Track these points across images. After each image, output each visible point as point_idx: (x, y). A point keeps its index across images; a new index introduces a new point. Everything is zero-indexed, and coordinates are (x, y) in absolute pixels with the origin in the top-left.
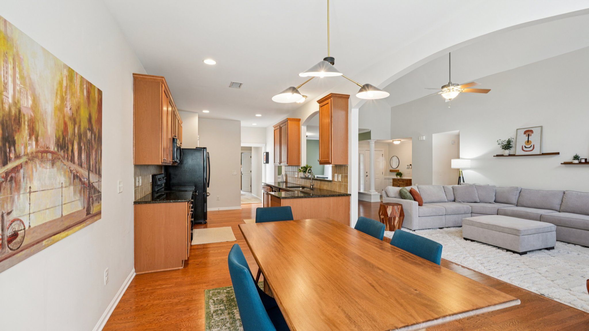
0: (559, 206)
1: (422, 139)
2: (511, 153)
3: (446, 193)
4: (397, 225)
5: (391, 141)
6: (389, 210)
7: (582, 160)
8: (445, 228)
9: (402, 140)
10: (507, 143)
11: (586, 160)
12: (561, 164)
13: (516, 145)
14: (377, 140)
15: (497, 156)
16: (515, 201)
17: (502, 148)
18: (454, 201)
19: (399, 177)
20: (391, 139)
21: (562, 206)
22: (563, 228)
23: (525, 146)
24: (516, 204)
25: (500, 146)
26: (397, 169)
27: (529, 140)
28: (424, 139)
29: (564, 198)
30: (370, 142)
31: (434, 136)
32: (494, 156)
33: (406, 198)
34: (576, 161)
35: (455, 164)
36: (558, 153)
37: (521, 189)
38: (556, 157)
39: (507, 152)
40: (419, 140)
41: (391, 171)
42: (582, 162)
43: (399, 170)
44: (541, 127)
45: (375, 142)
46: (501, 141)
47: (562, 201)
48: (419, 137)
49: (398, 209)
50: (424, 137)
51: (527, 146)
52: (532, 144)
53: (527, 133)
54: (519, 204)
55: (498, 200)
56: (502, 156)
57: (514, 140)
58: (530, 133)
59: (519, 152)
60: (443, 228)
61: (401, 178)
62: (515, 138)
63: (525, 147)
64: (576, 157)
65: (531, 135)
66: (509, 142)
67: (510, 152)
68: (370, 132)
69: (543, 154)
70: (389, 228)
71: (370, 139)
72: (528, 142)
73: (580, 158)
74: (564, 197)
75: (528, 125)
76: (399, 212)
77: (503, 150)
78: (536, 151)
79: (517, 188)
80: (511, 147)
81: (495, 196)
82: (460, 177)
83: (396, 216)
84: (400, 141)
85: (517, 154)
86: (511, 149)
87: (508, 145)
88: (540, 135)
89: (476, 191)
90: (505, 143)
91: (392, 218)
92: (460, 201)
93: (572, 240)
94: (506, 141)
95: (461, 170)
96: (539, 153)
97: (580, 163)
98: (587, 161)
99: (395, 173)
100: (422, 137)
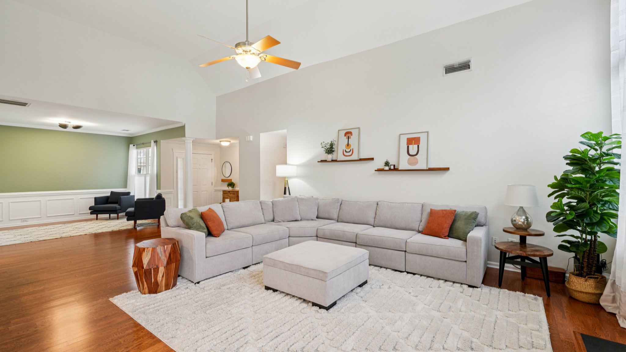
0: (374, 219)
1: (249, 140)
2: (334, 159)
3: (263, 211)
4: (162, 280)
5: (218, 141)
6: (147, 256)
7: (391, 166)
8: (252, 266)
9: (232, 141)
10: (329, 146)
11: (394, 166)
12: (375, 170)
13: (338, 148)
14: (196, 139)
15: (322, 161)
16: (335, 216)
17: (325, 152)
18: (273, 221)
19: (230, 188)
20: (217, 139)
21: (376, 219)
22: (377, 249)
23: (345, 150)
24: (337, 219)
25: (323, 149)
26: (230, 178)
27: (349, 143)
28: (251, 139)
29: (377, 210)
30: (186, 141)
31: (262, 135)
32: (318, 162)
33: (191, 227)
34: (387, 168)
35: (281, 171)
36: (372, 159)
37: (342, 200)
38: (371, 162)
39: (329, 157)
40: (246, 140)
41: (223, 181)
42: (391, 168)
43: (231, 180)
44: (359, 128)
45: (193, 142)
46: (324, 143)
47: (376, 214)
48: (246, 137)
49: (165, 251)
50: (251, 137)
51: (348, 150)
52: (351, 148)
53: (347, 135)
54: (339, 220)
55: (321, 215)
56: (325, 161)
57: (336, 143)
58: (349, 135)
59: (341, 157)
60: (250, 266)
61: (234, 189)
62: (337, 141)
63: (346, 152)
64: (387, 164)
65: (350, 138)
66: (332, 145)
67: (332, 158)
68: (184, 126)
69: (361, 160)
70: (147, 288)
71: (184, 136)
72: (348, 146)
73: (390, 164)
74: (378, 208)
75: (348, 126)
76: (166, 256)
77: (327, 154)
78: (355, 157)
79: (338, 199)
80: (333, 151)
81: (318, 210)
82: (285, 188)
83: (160, 265)
84: (230, 141)
85: (338, 160)
86: (333, 153)
87: (331, 148)
88: (358, 138)
89: (298, 206)
90: (328, 146)
91: (151, 269)
92: (280, 220)
93: (384, 263)
94: (329, 144)
95: (286, 179)
96: (357, 159)
97: (390, 169)
98: (395, 168)
99: (226, 184)
100: (249, 137)
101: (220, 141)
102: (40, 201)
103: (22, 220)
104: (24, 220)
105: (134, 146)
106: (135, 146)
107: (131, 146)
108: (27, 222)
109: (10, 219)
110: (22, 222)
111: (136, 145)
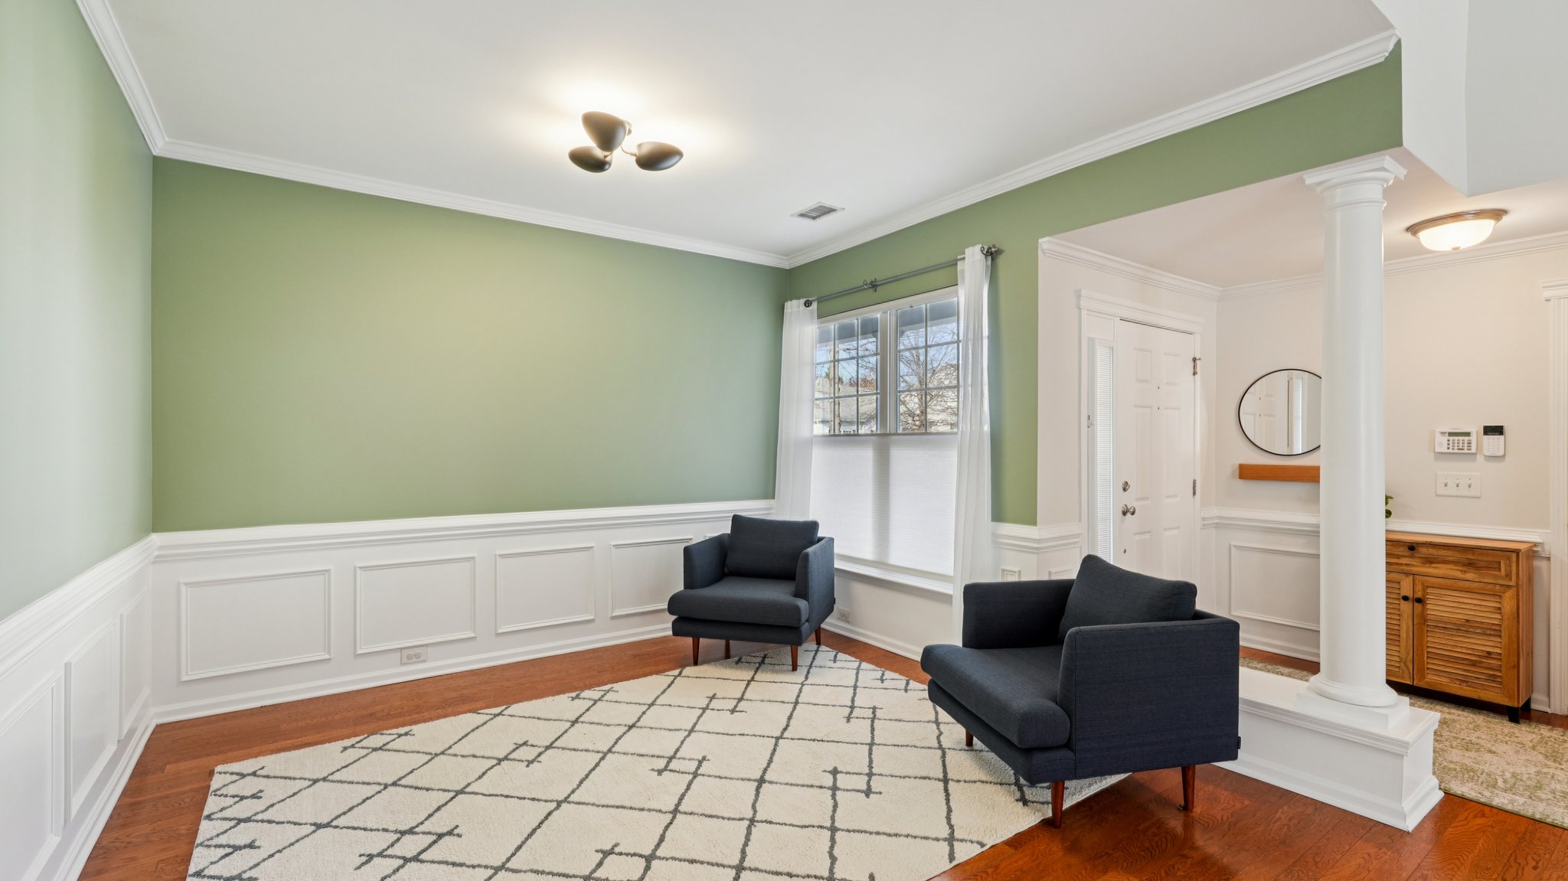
41: (1247, 474)
84: (1498, 214)
101: (1413, 229)
102: (473, 558)
103: (405, 653)
104: (411, 652)
105: (808, 304)
106: (815, 305)
107: (793, 307)
108: (424, 661)
109: (359, 652)
110: (402, 664)
111: (820, 301)
